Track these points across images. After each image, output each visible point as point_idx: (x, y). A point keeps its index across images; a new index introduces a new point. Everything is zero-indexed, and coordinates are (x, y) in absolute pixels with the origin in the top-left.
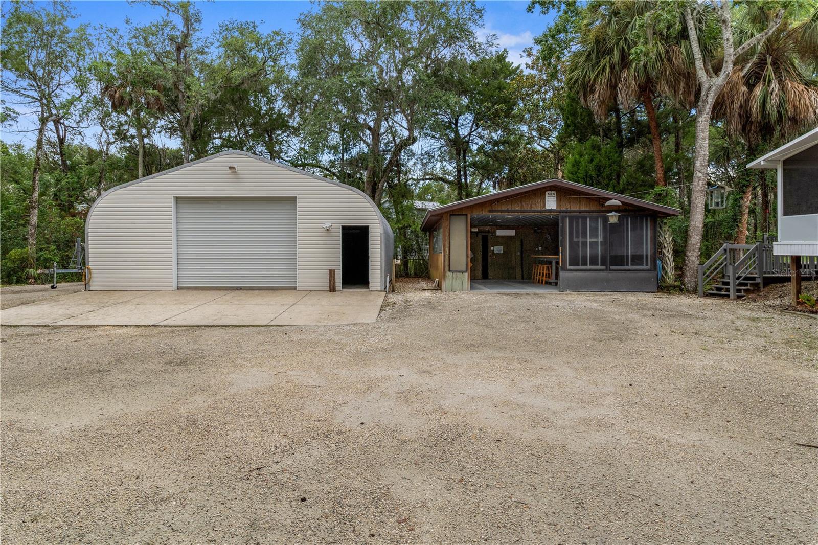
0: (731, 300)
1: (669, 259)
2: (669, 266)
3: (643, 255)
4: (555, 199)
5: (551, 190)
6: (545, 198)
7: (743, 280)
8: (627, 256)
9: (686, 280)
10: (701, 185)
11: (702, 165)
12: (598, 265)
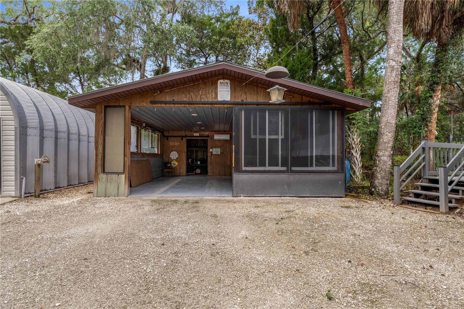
0: (442, 213)
1: (357, 159)
2: (357, 166)
3: (329, 156)
4: (229, 89)
5: (224, 78)
6: (217, 88)
7: (457, 185)
8: (312, 157)
9: (376, 182)
10: (394, 75)
11: (396, 53)
12: (278, 165)
